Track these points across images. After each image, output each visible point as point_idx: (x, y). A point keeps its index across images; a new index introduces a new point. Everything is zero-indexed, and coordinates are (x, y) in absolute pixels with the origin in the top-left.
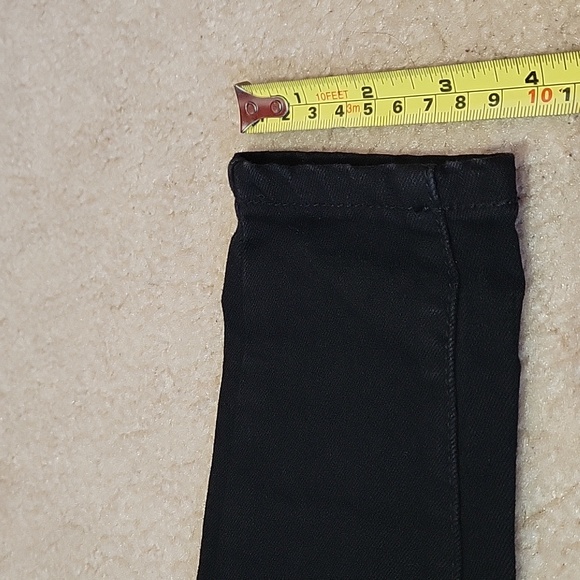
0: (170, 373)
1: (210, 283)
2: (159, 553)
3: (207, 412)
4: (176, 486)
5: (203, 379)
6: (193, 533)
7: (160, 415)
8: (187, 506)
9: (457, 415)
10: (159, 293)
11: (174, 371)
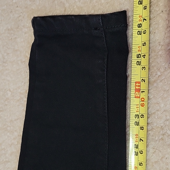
0: (10, 91)
1: (24, 60)
2: (6, 150)
3: (23, 102)
4: (12, 128)
5: (22, 92)
6: (18, 142)
7: (6, 105)
8: (16, 134)
9: (107, 93)
10: (6, 65)
11: (12, 90)
